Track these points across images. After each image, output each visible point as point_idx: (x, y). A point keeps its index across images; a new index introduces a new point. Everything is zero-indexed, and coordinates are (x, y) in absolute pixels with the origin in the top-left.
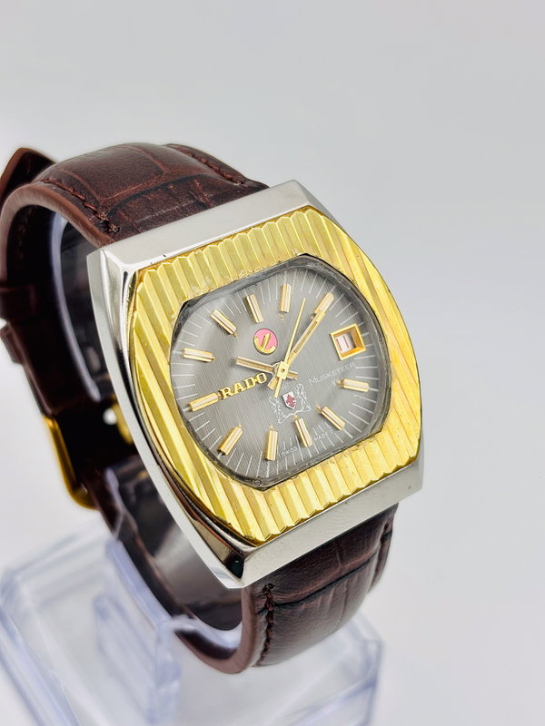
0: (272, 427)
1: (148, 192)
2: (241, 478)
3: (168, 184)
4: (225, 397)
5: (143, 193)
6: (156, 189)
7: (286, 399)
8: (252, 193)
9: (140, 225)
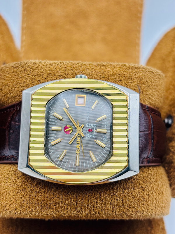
0: (95, 141)
2: (106, 161)
4: (79, 152)
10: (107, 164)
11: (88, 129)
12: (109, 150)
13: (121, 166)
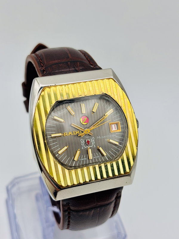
0: (79, 149)
1: (60, 63)
2: (62, 164)
3: (68, 62)
4: (65, 136)
5: (59, 63)
6: (64, 63)
7: (86, 141)
8: (96, 70)
9: (53, 73)
10: (59, 166)
11: (89, 141)
12: (73, 166)
13: (61, 181)
